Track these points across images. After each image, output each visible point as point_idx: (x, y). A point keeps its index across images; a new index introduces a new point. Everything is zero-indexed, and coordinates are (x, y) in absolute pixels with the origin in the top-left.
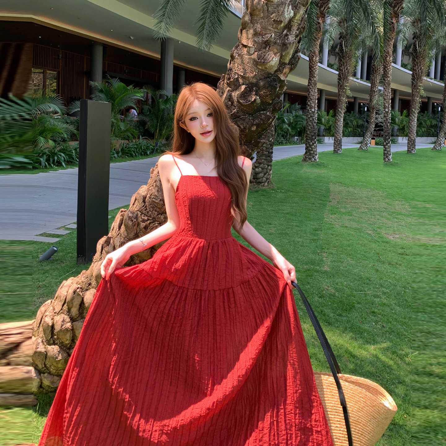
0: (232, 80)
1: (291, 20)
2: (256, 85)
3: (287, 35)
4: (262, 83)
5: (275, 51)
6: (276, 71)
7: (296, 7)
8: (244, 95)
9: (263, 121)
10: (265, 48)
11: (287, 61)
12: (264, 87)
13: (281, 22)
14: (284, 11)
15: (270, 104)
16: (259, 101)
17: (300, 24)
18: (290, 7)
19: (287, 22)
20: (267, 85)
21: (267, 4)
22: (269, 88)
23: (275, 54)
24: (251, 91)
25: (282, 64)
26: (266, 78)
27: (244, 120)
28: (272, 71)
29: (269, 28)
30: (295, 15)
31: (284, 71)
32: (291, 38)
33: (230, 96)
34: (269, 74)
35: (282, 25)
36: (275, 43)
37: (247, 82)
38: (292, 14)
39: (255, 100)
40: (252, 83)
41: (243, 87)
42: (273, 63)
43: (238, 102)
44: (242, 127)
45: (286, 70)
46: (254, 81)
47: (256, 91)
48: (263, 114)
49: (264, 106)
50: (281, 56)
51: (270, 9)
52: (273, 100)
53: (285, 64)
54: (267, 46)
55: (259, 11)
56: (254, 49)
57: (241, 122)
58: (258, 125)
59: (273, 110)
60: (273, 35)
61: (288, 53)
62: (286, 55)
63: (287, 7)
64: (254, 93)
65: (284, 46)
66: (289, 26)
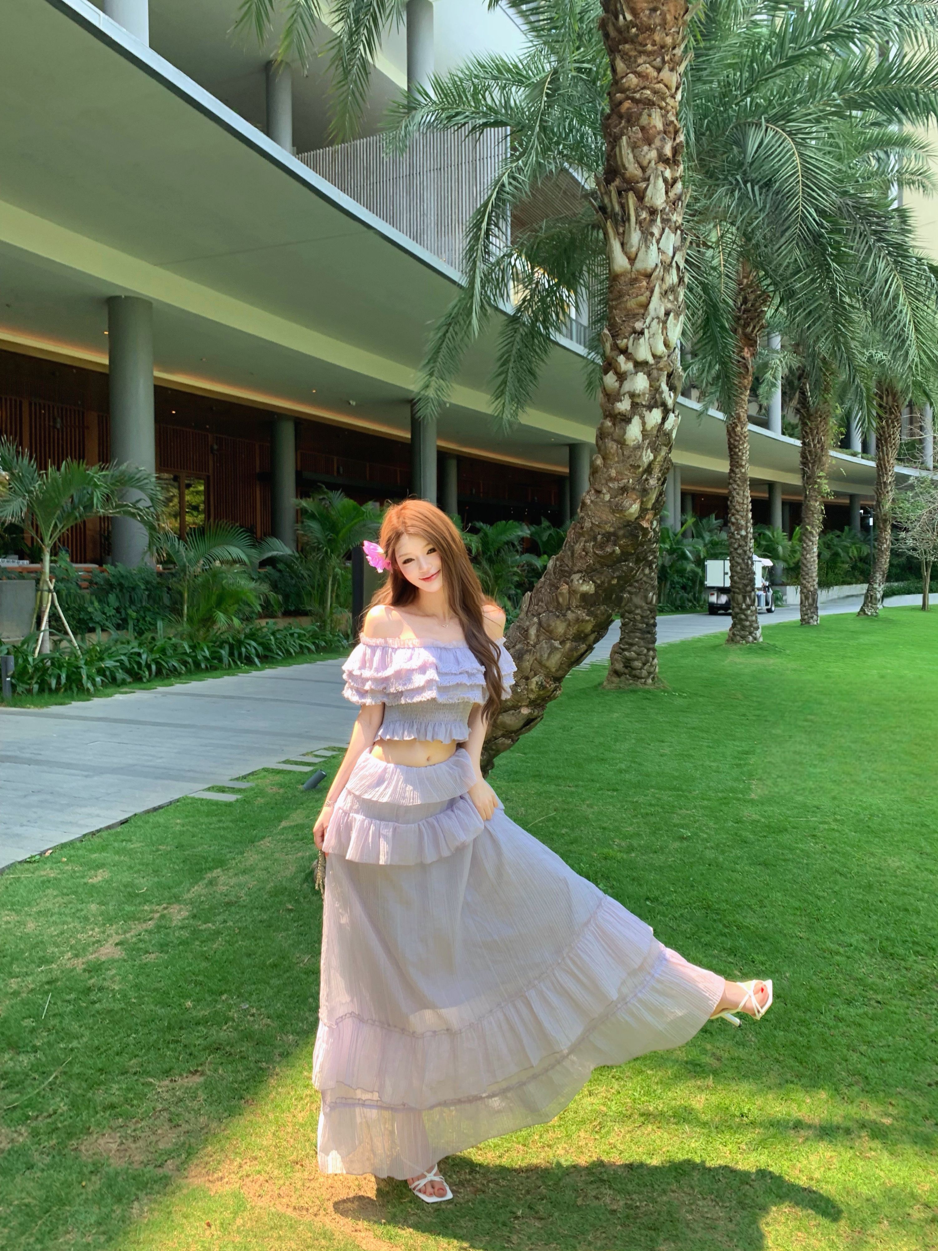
0: (584, 529)
1: (650, 464)
2: (614, 534)
3: (647, 480)
4: (621, 533)
5: (634, 497)
6: (637, 518)
7: (656, 450)
8: (600, 546)
9: (625, 572)
10: (622, 494)
11: (650, 506)
12: (624, 536)
13: (639, 467)
14: (641, 456)
15: (632, 554)
16: (618, 551)
17: (662, 466)
18: (649, 450)
19: (646, 465)
20: (627, 534)
21: (621, 448)
22: (630, 537)
23: (635, 500)
24: (608, 541)
25: (643, 510)
26: (626, 526)
27: (602, 573)
28: (633, 519)
29: (626, 473)
30: (655, 458)
31: (647, 517)
32: (653, 482)
33: (584, 545)
34: (628, 524)
35: (641, 469)
36: (634, 488)
37: (604, 531)
38: (652, 457)
39: (614, 550)
40: (609, 533)
41: (600, 537)
42: (633, 510)
43: (594, 553)
44: (599, 582)
45: (649, 516)
46: (612, 530)
47: (615, 541)
48: (625, 565)
49: (625, 556)
50: (642, 503)
51: (625, 453)
52: (635, 550)
53: (647, 510)
54: (624, 492)
55: (613, 456)
56: (609, 495)
57: (598, 575)
58: (619, 579)
60: (631, 481)
61: (650, 499)
62: (647, 501)
63: (645, 451)
64: (612, 543)
65: (645, 492)
66: (649, 470)
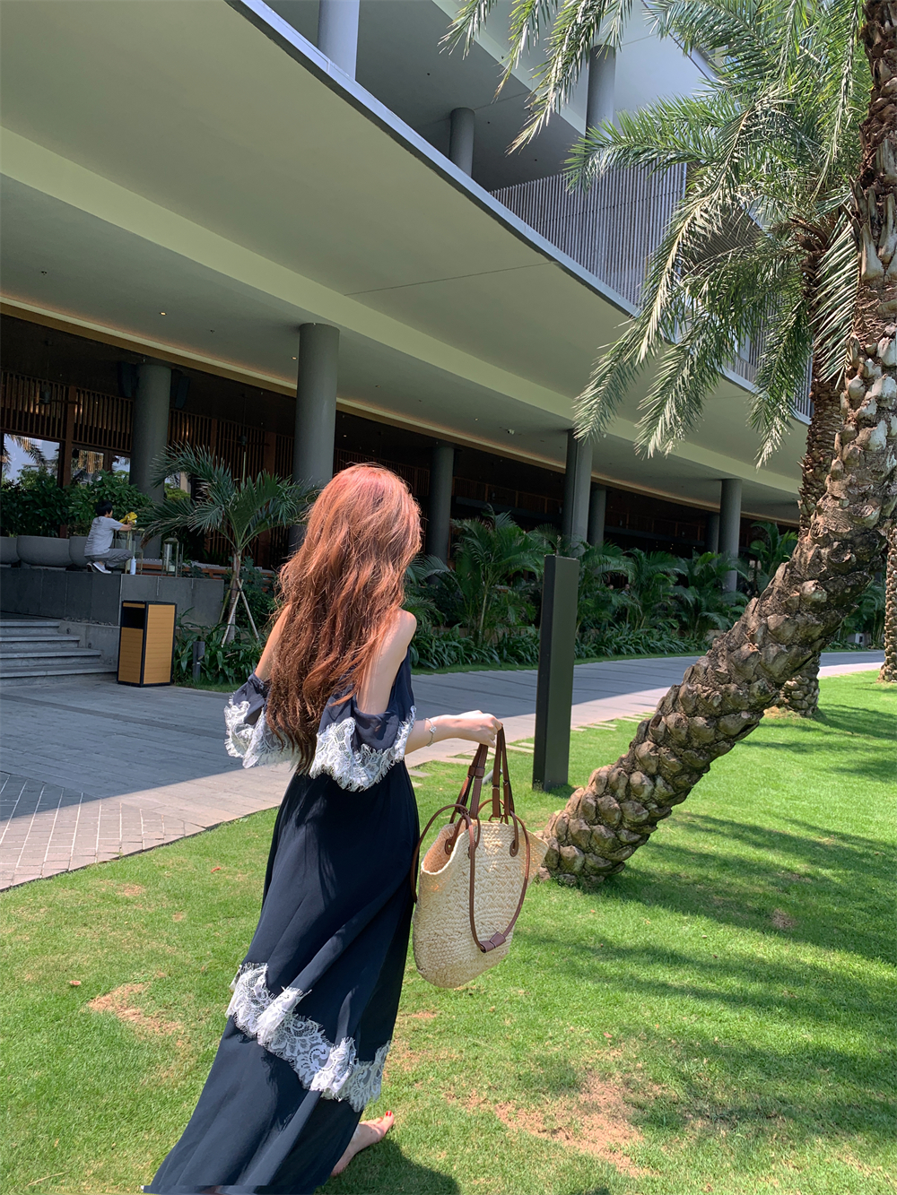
0: (820, 536)
2: (851, 541)
4: (858, 540)
5: (875, 503)
6: (875, 526)
8: (836, 553)
9: (859, 582)
10: (862, 501)
11: (888, 514)
12: (861, 544)
13: (881, 472)
14: (885, 462)
16: (854, 559)
18: (893, 456)
19: (888, 473)
20: (865, 542)
21: (864, 453)
22: (868, 546)
23: (875, 508)
24: (845, 548)
25: (882, 518)
26: (864, 534)
27: (835, 582)
28: (871, 527)
29: (867, 479)
31: (885, 526)
33: (819, 552)
34: (866, 530)
35: (883, 475)
36: (875, 495)
37: (840, 538)
39: (850, 558)
41: (836, 544)
42: (872, 518)
43: (829, 560)
44: (832, 590)
45: (887, 524)
46: (849, 537)
47: (852, 549)
48: (859, 574)
49: (860, 565)
51: (868, 458)
54: (864, 499)
55: (855, 460)
56: (848, 501)
57: (831, 584)
58: (853, 587)
59: (871, 570)
60: (872, 486)
62: (887, 509)
63: (889, 457)
64: (849, 551)
65: (885, 499)
66: (891, 476)
